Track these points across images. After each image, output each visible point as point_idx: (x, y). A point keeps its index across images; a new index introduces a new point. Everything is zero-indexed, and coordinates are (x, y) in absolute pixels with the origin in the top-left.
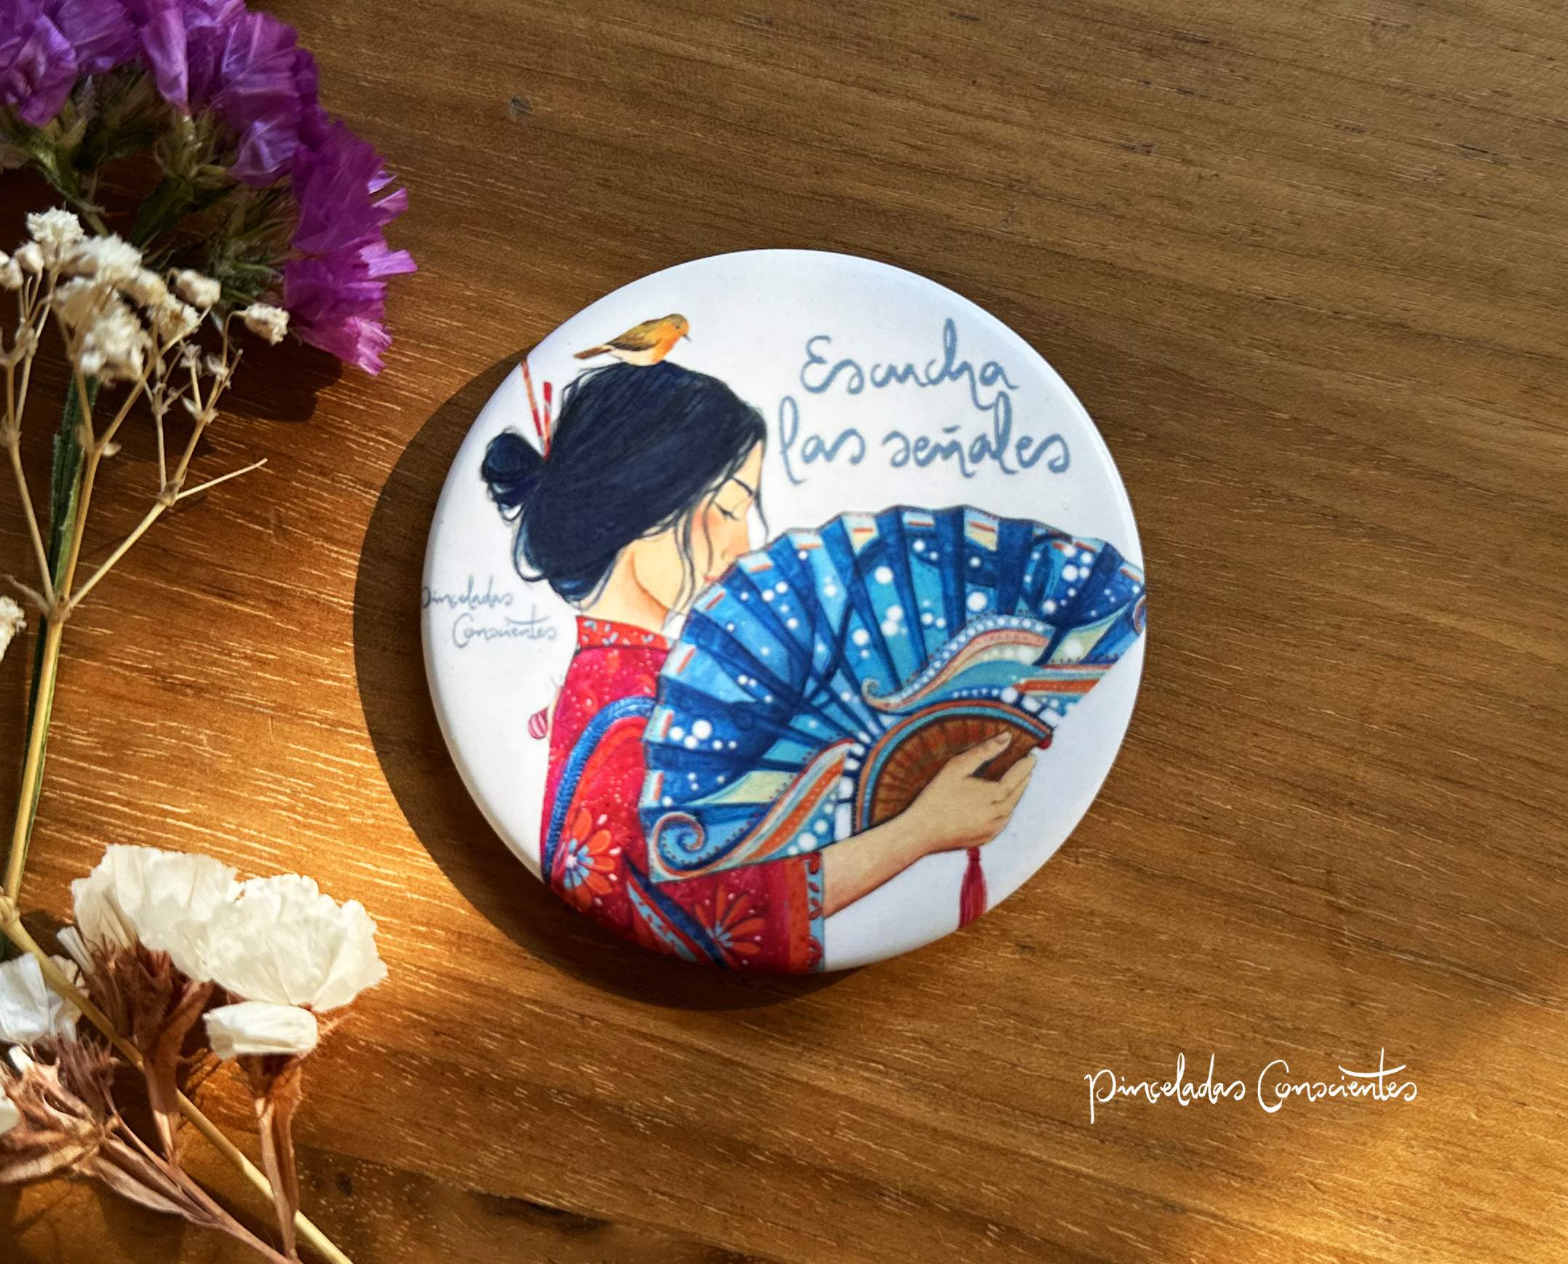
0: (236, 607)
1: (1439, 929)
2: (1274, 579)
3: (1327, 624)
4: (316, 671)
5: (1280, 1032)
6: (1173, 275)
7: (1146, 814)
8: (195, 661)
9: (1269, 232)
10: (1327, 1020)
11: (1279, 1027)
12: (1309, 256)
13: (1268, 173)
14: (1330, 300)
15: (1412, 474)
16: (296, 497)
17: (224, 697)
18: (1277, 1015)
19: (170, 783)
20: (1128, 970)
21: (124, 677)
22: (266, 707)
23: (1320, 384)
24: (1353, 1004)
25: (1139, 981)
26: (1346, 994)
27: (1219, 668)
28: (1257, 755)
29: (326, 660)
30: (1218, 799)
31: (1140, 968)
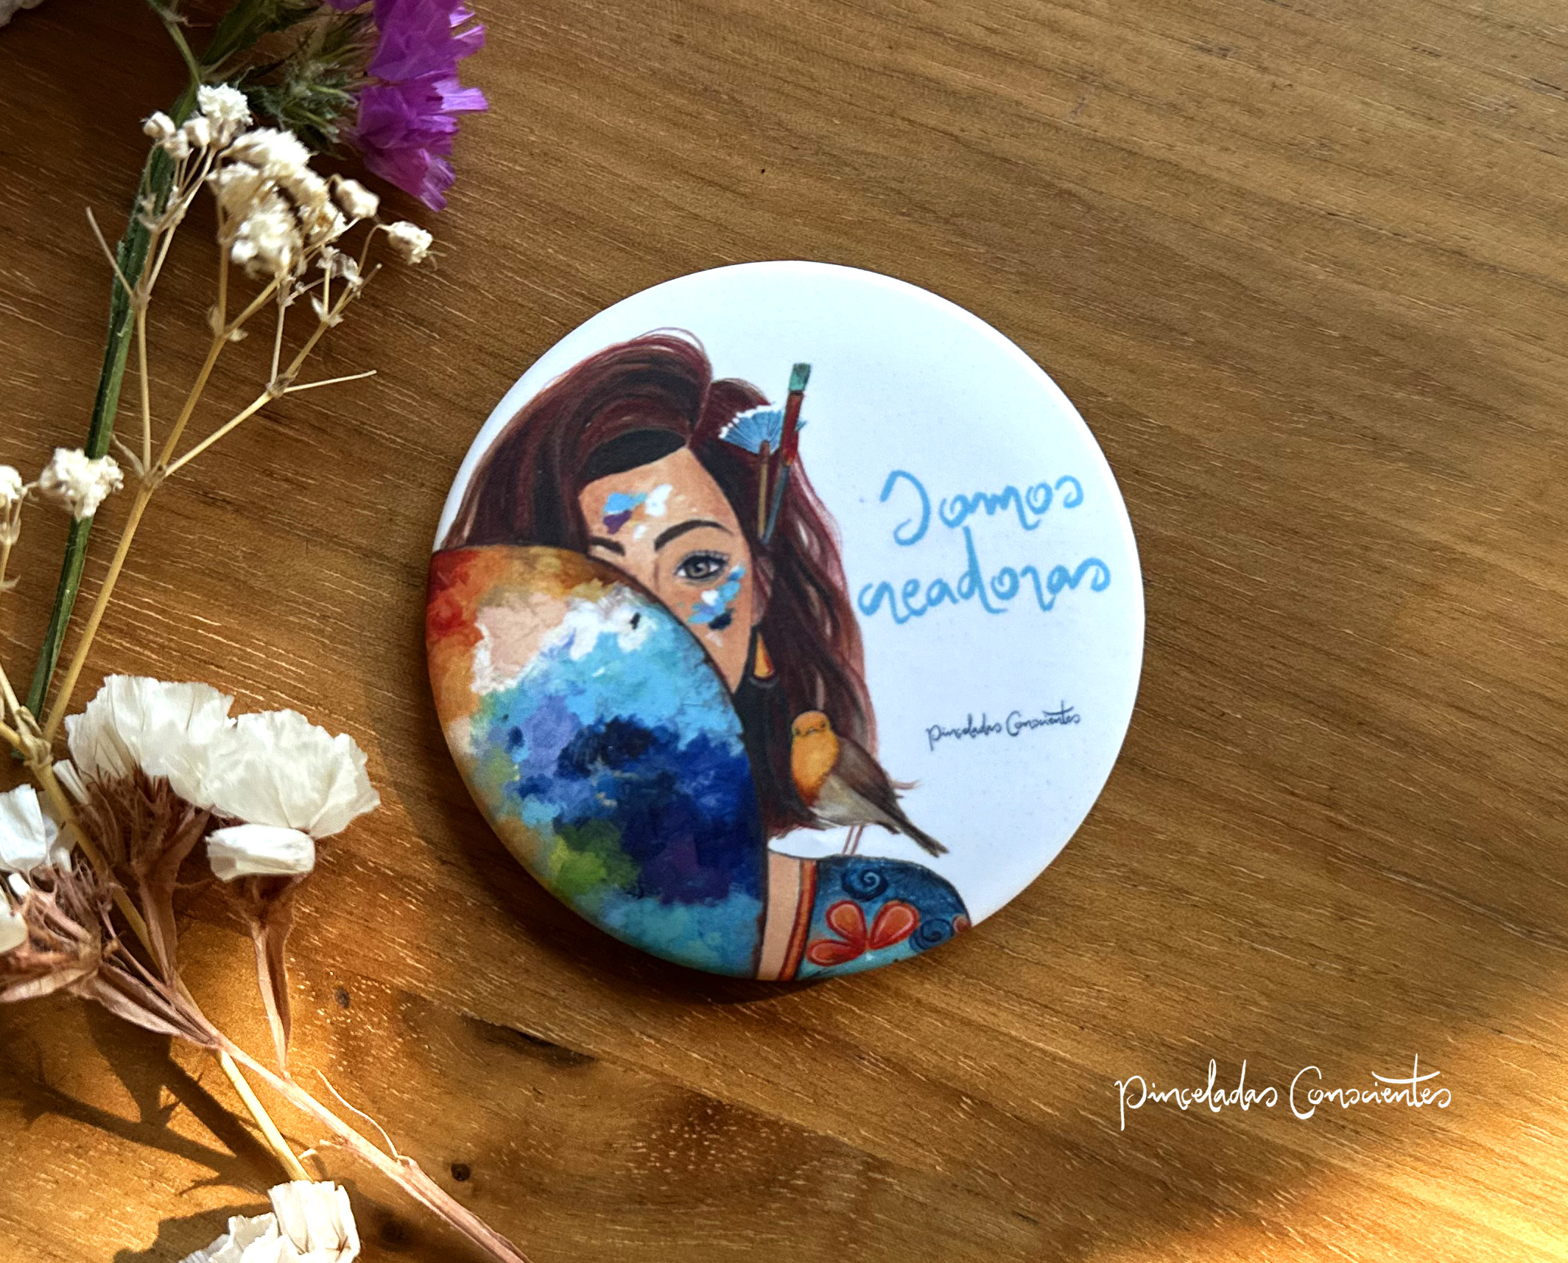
1: (1434, 854)
4: (354, 501)
6: (1237, 182)
7: (1157, 715)
8: (238, 479)
9: (1338, 147)
10: (1313, 931)
11: (1266, 934)
12: (1375, 175)
14: (1391, 221)
15: (1455, 403)
17: (262, 517)
18: (1265, 921)
19: (204, 595)
20: (1124, 865)
22: (303, 530)
23: (1373, 304)
24: (1342, 919)
25: (1133, 877)
26: (1336, 907)
28: (1271, 667)
31: (1135, 865)
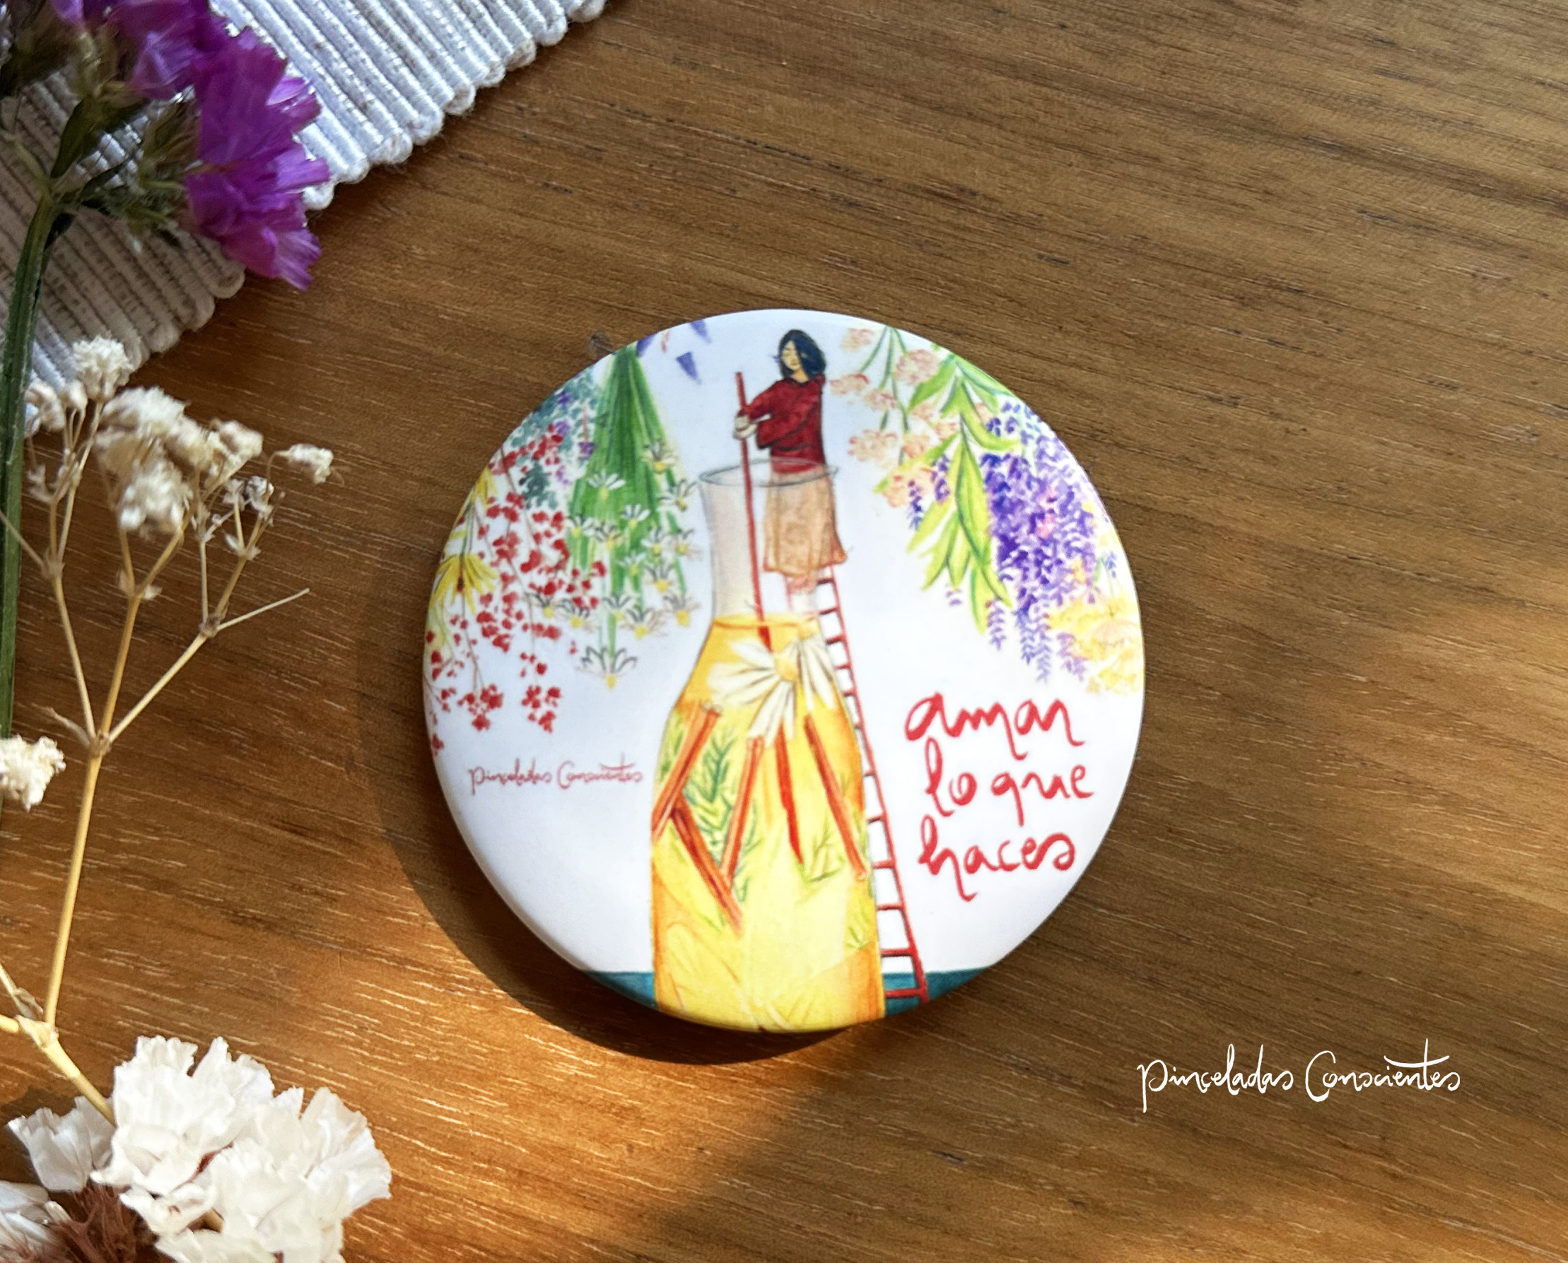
0: (308, 843)
1: (1488, 1198)
2: (1344, 844)
4: (385, 909)
8: (267, 896)
9: (1354, 490)
12: (1395, 516)
13: (1356, 429)
14: (1414, 561)
15: (1487, 742)
17: (293, 933)
20: (1179, 1228)
21: (198, 911)
22: (336, 943)
23: (1399, 647)
25: (1189, 1239)
27: (1283, 932)
28: (1317, 1020)
29: (395, 898)
31: (1191, 1227)
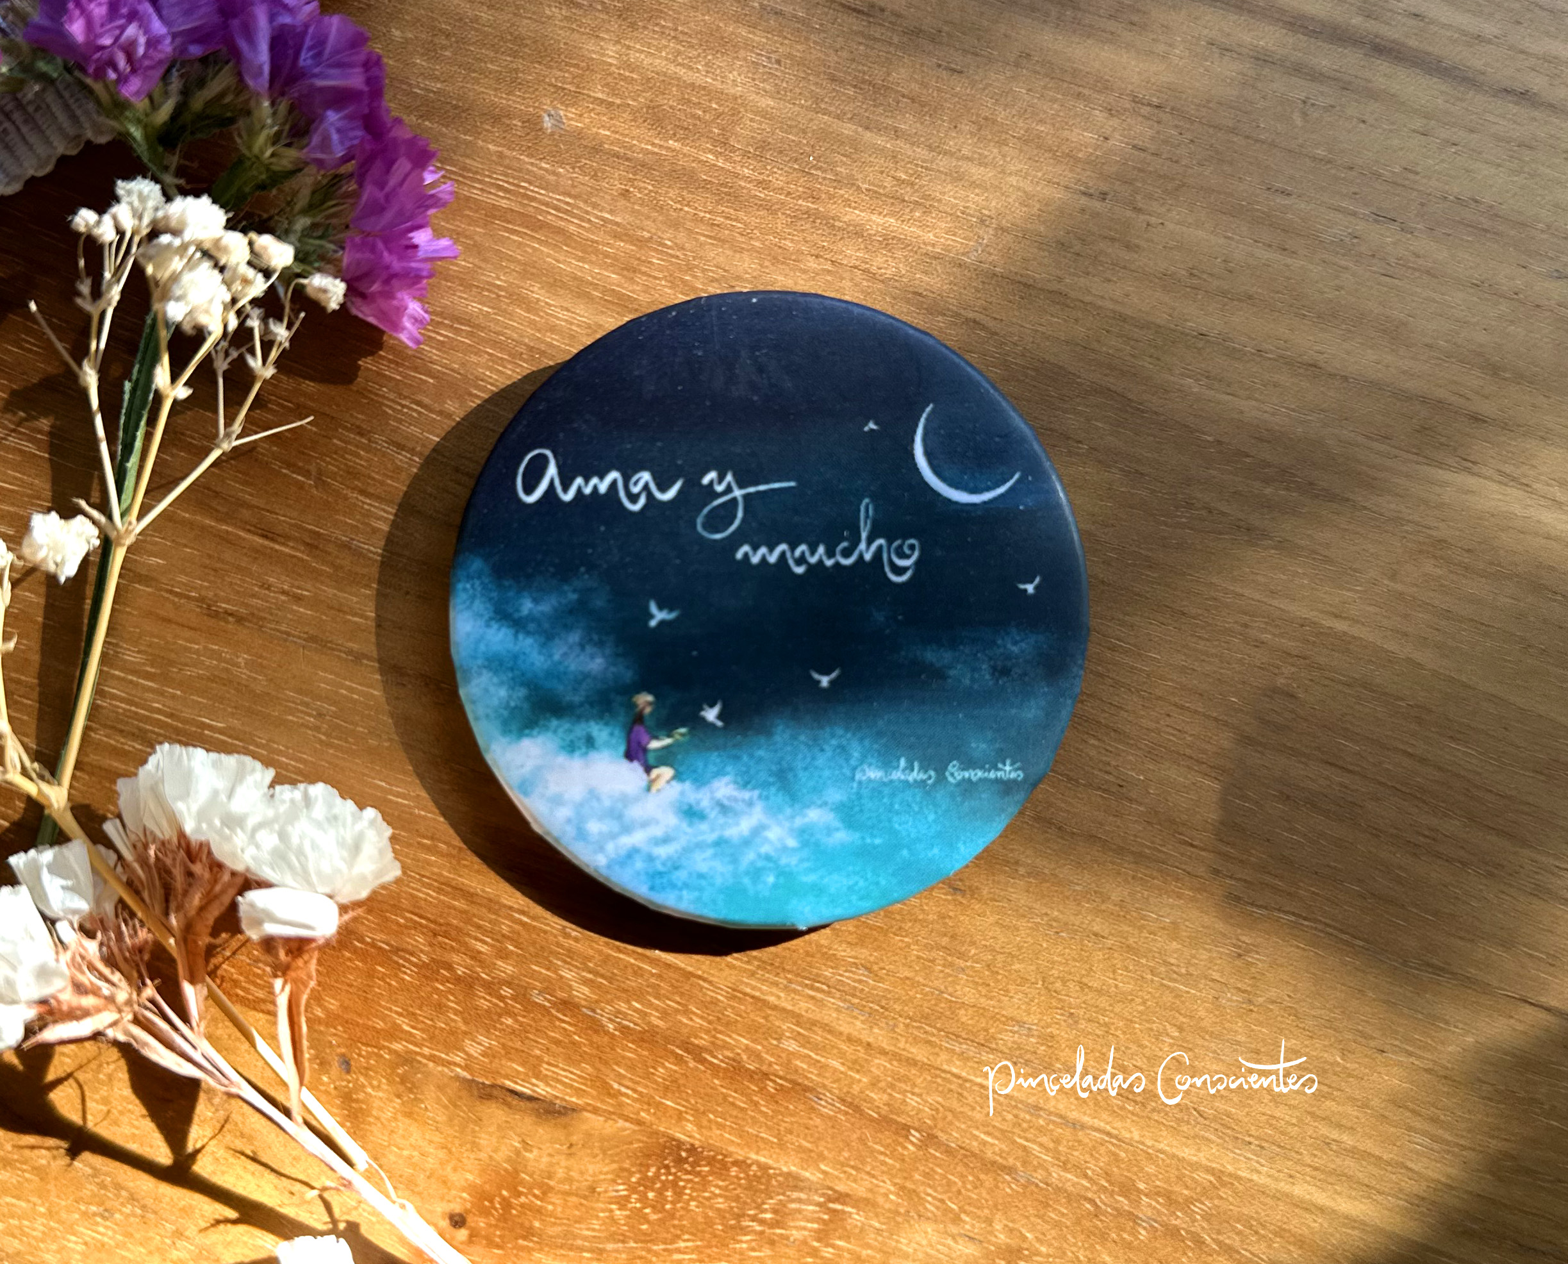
0: (277, 547)
1: (1317, 894)
3: (1236, 622)
4: (345, 609)
5: (1175, 976)
6: (1118, 308)
7: (1070, 779)
8: (238, 592)
9: (1205, 276)
10: (1216, 968)
11: (1175, 972)
12: (1239, 300)
13: (1207, 225)
14: (1254, 339)
15: (1317, 496)
16: (336, 453)
17: (261, 627)
19: (209, 699)
20: (1046, 914)
21: (174, 603)
22: (299, 638)
23: (1241, 412)
24: (1240, 955)
25: (1054, 924)
26: (1235, 946)
27: (1140, 655)
28: (1167, 733)
29: (355, 599)
30: (1133, 770)
31: (1056, 913)
